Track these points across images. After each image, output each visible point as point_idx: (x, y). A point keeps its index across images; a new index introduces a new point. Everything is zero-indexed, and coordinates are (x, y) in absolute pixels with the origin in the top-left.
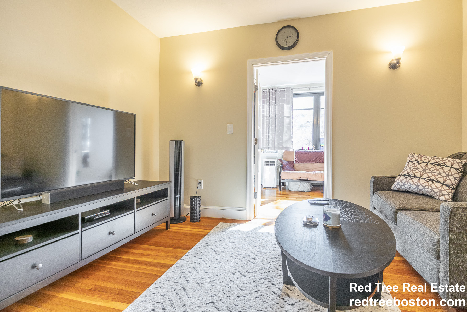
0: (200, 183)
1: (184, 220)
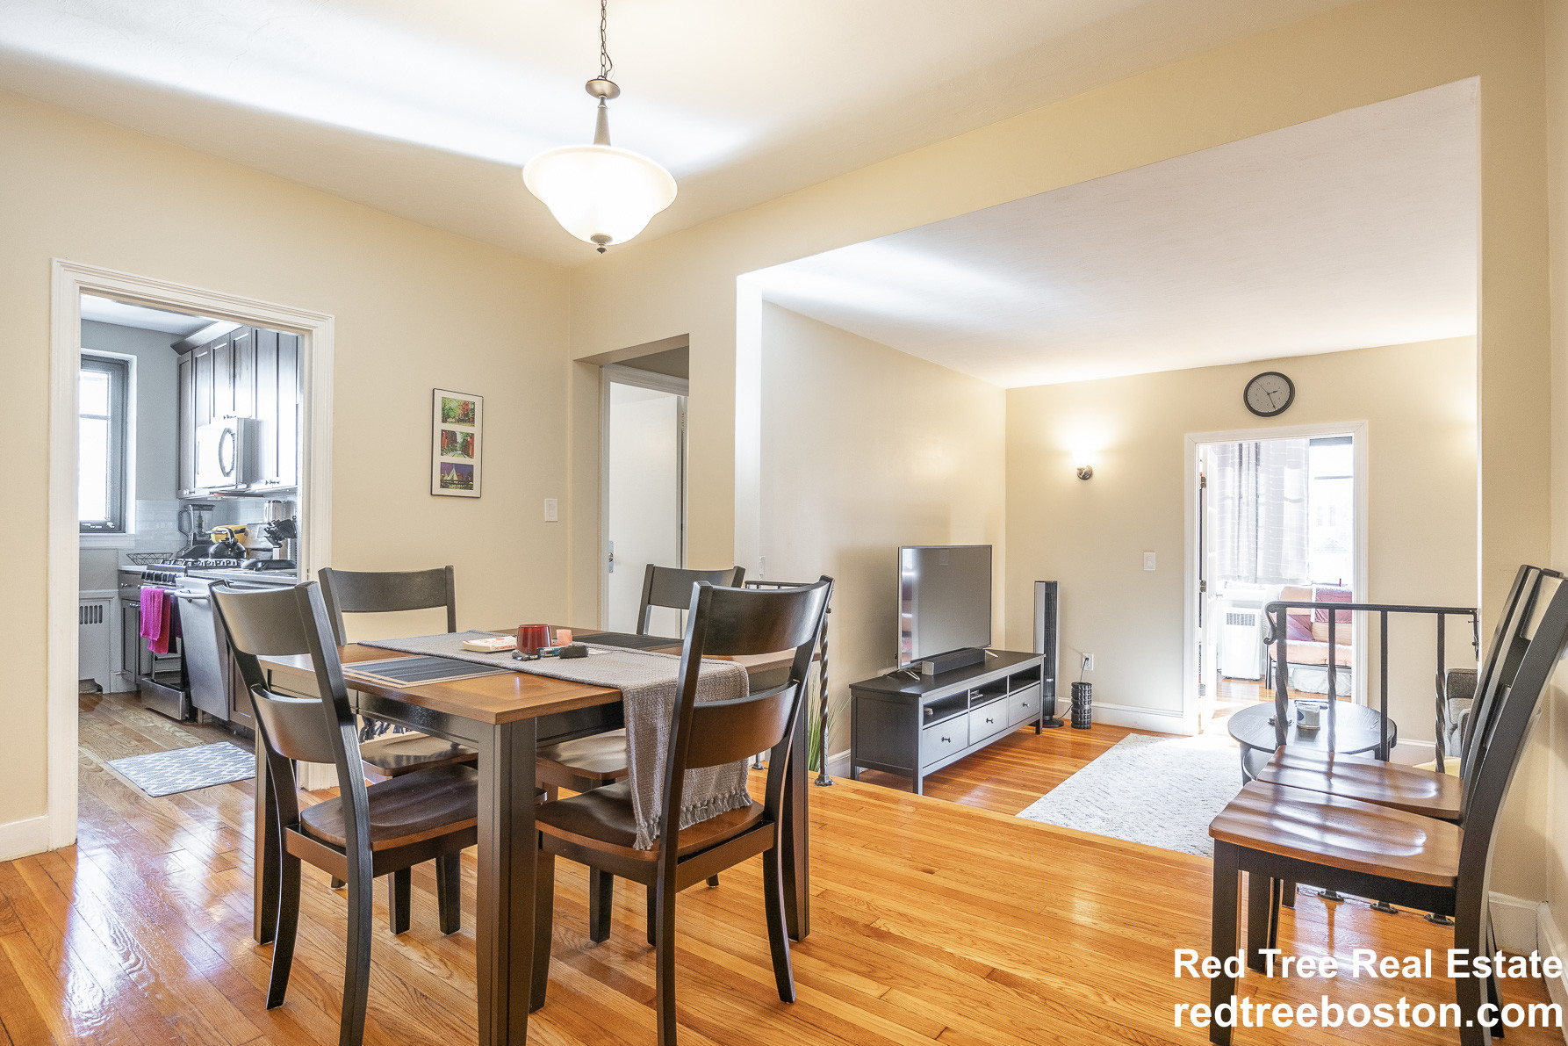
0: (1087, 659)
1: (1061, 724)
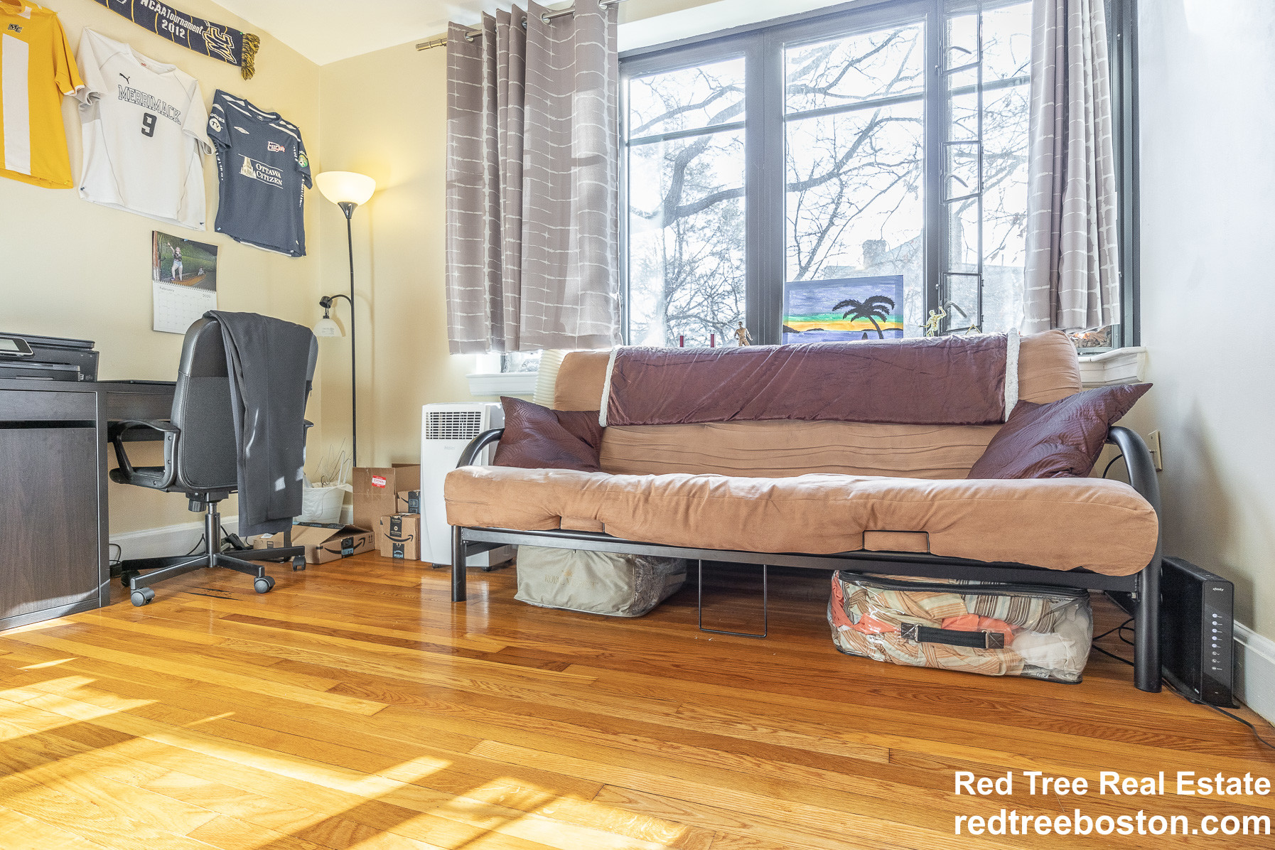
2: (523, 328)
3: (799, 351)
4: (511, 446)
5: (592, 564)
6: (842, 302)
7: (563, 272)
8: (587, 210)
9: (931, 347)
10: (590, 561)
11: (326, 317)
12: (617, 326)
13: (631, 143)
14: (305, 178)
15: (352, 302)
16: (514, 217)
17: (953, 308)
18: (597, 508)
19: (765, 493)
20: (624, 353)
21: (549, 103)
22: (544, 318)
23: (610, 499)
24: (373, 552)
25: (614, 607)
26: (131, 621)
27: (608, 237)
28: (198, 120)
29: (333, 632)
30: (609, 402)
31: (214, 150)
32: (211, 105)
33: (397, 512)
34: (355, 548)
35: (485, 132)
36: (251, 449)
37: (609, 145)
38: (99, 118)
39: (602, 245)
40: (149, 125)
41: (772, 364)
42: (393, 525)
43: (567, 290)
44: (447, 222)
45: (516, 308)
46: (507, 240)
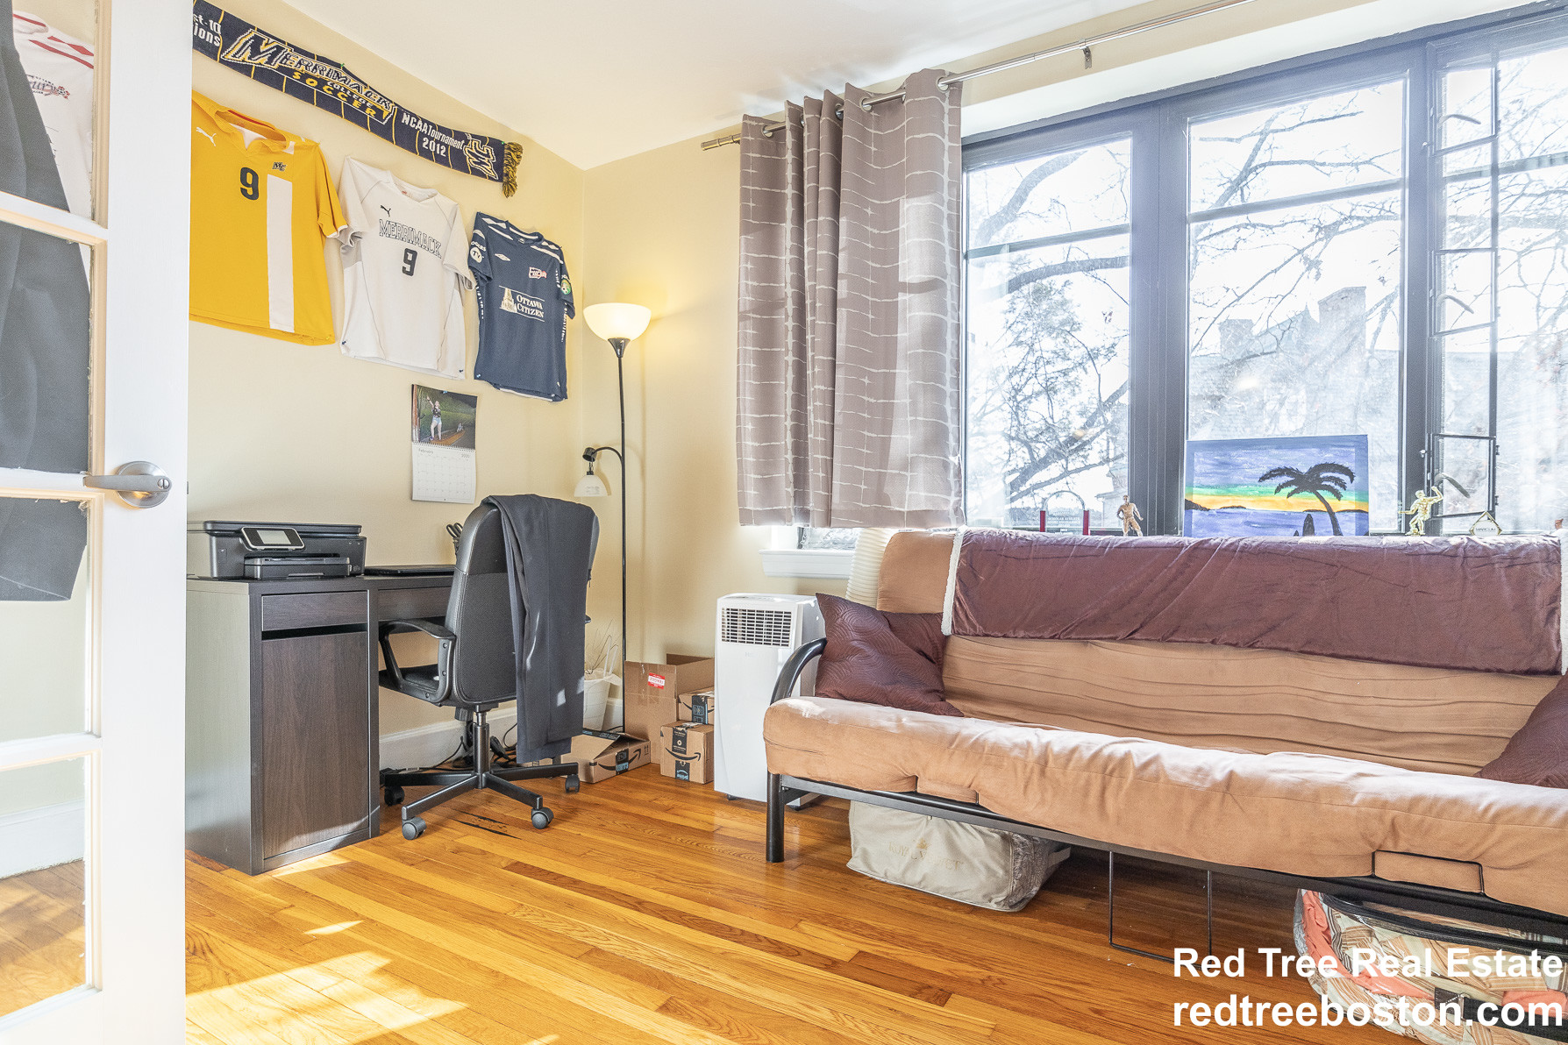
2: (836, 499)
3: (1225, 549)
4: (836, 665)
5: (955, 836)
6: (1274, 471)
7: (887, 427)
8: (921, 351)
9: (1434, 554)
10: (953, 833)
11: (590, 473)
12: (958, 498)
13: (970, 255)
14: (568, 306)
15: (622, 458)
16: (825, 358)
17: (1445, 481)
18: (972, 775)
19: (1220, 783)
20: (974, 538)
21: (869, 212)
22: (863, 487)
23: (990, 764)
24: (652, 768)
25: (984, 896)
26: (408, 864)
27: (948, 384)
28: (458, 251)
29: (639, 905)
30: (954, 604)
31: (474, 284)
32: (471, 232)
33: (678, 720)
34: (630, 762)
35: (788, 251)
36: (532, 659)
37: (949, 265)
38: (361, 260)
39: (939, 394)
40: (410, 259)
41: (1186, 565)
42: (675, 738)
43: (892, 451)
44: (738, 363)
45: (827, 474)
46: (816, 387)
